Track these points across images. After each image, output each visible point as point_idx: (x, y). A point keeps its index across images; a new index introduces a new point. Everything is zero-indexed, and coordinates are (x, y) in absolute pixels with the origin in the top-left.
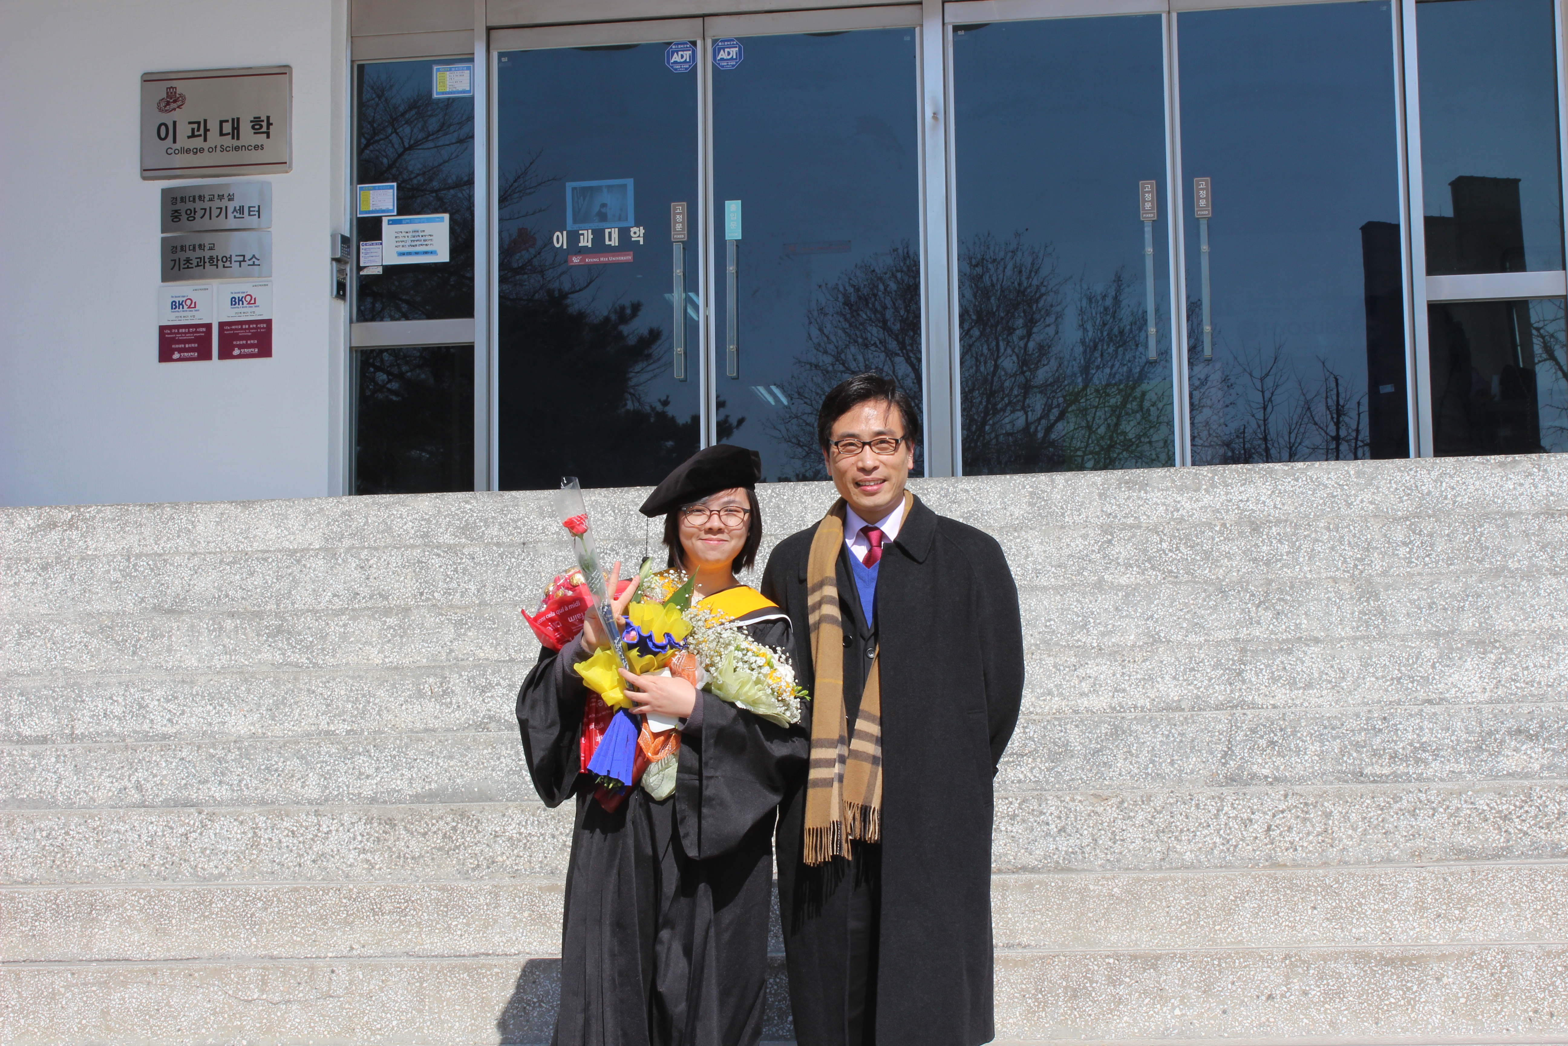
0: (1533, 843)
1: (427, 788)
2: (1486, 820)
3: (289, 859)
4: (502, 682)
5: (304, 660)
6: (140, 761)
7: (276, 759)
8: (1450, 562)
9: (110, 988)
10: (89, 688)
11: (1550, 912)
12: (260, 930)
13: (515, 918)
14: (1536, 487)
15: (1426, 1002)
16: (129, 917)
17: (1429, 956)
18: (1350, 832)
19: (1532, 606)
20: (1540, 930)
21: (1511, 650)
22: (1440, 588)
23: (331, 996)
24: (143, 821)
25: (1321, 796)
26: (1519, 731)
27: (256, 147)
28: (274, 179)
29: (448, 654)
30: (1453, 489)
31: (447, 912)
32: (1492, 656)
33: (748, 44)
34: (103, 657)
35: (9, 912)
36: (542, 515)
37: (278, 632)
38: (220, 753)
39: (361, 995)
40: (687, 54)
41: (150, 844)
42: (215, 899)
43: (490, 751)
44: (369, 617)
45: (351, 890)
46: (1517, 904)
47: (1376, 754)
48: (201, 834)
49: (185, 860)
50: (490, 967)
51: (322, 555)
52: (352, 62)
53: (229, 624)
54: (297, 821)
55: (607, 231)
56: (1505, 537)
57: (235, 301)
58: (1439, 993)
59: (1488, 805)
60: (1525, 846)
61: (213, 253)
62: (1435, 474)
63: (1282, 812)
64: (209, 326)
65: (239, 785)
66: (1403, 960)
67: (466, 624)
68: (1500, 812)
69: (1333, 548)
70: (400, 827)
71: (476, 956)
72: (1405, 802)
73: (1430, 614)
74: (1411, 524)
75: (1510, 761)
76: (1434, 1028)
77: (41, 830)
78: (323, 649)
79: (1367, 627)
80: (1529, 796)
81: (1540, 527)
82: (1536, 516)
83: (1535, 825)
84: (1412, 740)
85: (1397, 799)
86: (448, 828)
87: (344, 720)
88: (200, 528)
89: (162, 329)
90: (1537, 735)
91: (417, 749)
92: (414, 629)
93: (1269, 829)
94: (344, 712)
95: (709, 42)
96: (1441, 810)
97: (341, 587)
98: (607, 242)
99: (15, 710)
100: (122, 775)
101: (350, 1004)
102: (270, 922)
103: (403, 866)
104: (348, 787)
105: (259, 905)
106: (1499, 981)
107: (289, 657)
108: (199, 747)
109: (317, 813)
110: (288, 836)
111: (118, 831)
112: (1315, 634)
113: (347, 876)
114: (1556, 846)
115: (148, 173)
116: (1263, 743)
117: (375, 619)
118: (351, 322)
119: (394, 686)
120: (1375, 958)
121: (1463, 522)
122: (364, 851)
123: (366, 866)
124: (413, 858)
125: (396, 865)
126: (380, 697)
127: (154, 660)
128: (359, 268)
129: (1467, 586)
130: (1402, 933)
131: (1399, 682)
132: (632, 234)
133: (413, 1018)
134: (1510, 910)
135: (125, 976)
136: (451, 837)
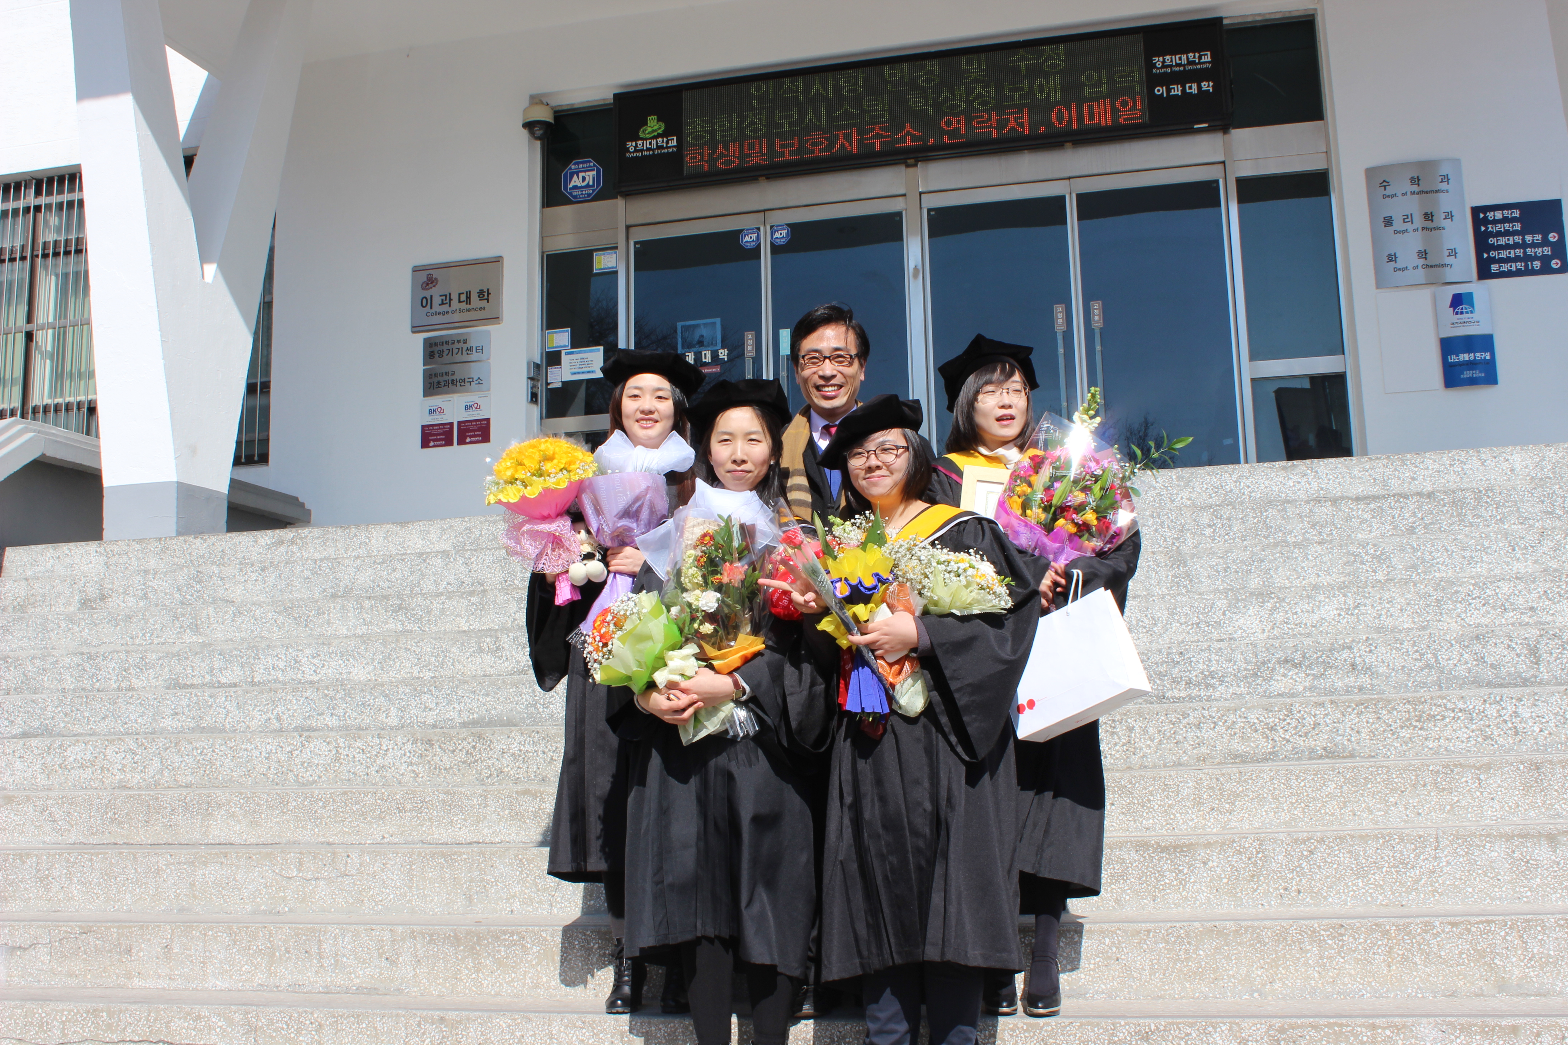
0: (1294, 748)
1: (471, 717)
2: (1256, 731)
3: (360, 770)
5: (416, 628)
6: (279, 700)
7: (369, 697)
8: (1243, 538)
9: (195, 866)
10: (263, 649)
11: (1303, 805)
12: (321, 823)
13: (499, 815)
14: (1310, 484)
15: (1195, 882)
16: (233, 812)
17: (1197, 844)
18: (1149, 742)
19: (1303, 568)
20: (1295, 820)
21: (1284, 599)
22: (1232, 556)
23: (347, 875)
24: (263, 742)
25: (1125, 714)
26: (1286, 661)
27: (481, 309)
28: (491, 328)
29: (513, 622)
30: (1249, 487)
31: (450, 810)
32: (1269, 604)
33: (794, 228)
34: (286, 629)
35: (155, 808)
37: (399, 609)
38: (332, 693)
39: (368, 874)
41: (267, 758)
42: (291, 800)
45: (383, 793)
46: (1276, 798)
47: (1174, 681)
48: (301, 751)
49: (291, 771)
50: (461, 854)
52: (543, 253)
53: (367, 604)
54: (366, 742)
55: (703, 353)
56: (1284, 519)
57: (467, 408)
58: (1205, 875)
59: (1258, 719)
60: (1287, 751)
61: (454, 377)
62: (1235, 477)
64: (451, 424)
65: (344, 716)
66: (1175, 847)
68: (1267, 724)
69: (1156, 531)
70: (436, 746)
71: (470, 843)
72: (1191, 718)
73: (1225, 576)
74: (1214, 511)
75: (1280, 684)
76: (1202, 904)
77: (197, 749)
78: (429, 620)
79: (1178, 587)
80: (1291, 711)
81: (1311, 511)
82: (1307, 502)
83: (1295, 734)
84: (1203, 670)
85: (1185, 715)
86: (470, 747)
87: (429, 670)
88: (374, 541)
89: (423, 427)
90: (1300, 664)
91: (464, 689)
94: (429, 664)
95: (768, 227)
96: (1221, 723)
97: (452, 578)
98: (704, 360)
99: (216, 666)
100: (268, 709)
101: (360, 881)
102: (328, 817)
103: (438, 775)
104: (417, 717)
105: (321, 804)
106: (1255, 864)
107: (406, 626)
108: (318, 689)
109: (379, 736)
110: (359, 753)
111: (246, 750)
112: (1139, 593)
113: (400, 783)
114: (1312, 750)
115: (416, 329)
118: (541, 418)
119: (463, 644)
120: (1153, 846)
121: (1253, 509)
122: (411, 764)
123: (413, 775)
124: (445, 769)
125: (434, 774)
127: (319, 630)
128: (548, 384)
129: (1253, 554)
130: (1183, 823)
131: (1198, 627)
132: (720, 354)
133: (405, 892)
134: (1270, 804)
135: (206, 858)
136: (472, 754)
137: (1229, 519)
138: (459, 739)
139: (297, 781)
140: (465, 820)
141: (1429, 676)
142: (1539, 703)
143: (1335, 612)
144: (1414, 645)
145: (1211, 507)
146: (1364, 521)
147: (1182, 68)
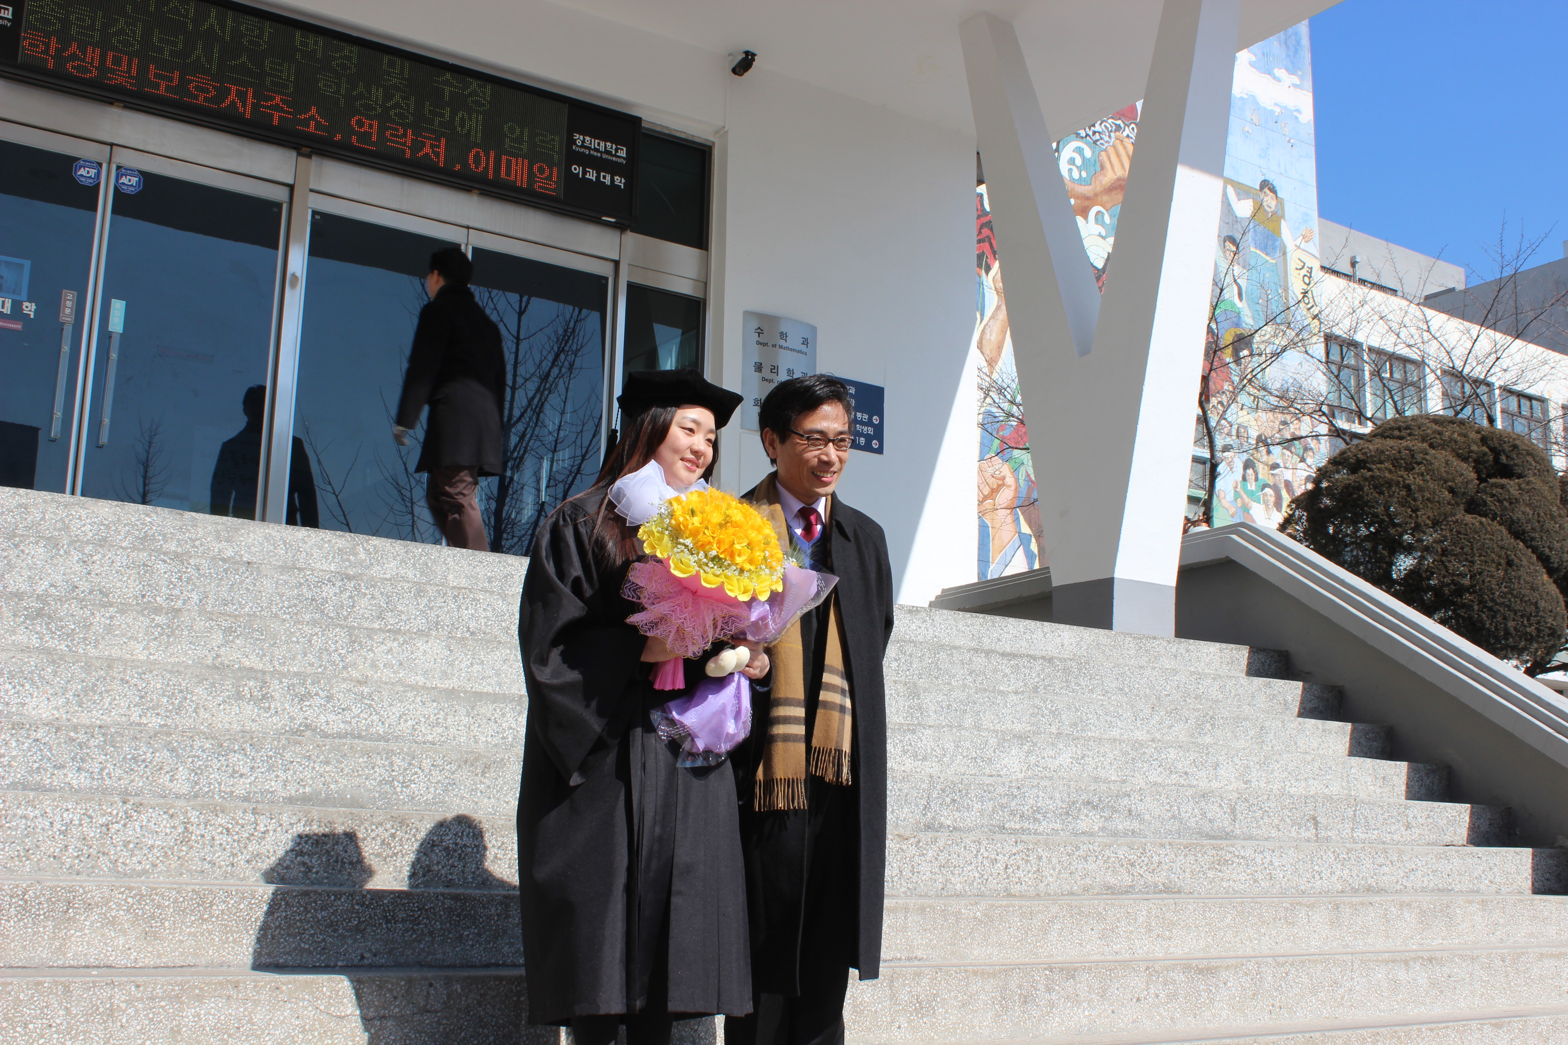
0: (1145, 883)
1: (301, 791)
2: (1122, 866)
3: (221, 858)
4: (320, 692)
5: (63, 647)
7: (144, 749)
9: (182, 1003)
15: (1219, 1001)
16: (114, 917)
17: (1221, 966)
18: (1052, 871)
23: (428, 1011)
24: (57, 807)
25: (1036, 844)
26: (1088, 803)
31: (459, 922)
33: (147, 177)
36: (218, 538)
37: (38, 615)
40: (93, 172)
41: (64, 833)
43: (366, 760)
44: (138, 612)
48: (125, 825)
51: (42, 543)
54: (233, 819)
55: (3, 301)
58: (1226, 994)
59: (1124, 855)
60: (1141, 885)
63: (1014, 854)
67: (235, 632)
76: (1224, 1020)
83: (1146, 870)
84: (1033, 805)
87: (158, 714)
92: (182, 630)
93: (1006, 868)
95: (114, 167)
101: (448, 1019)
102: (277, 928)
103: (340, 871)
104: (220, 784)
107: (47, 642)
109: (255, 812)
110: (222, 833)
114: (1156, 886)
116: (948, 800)
117: (144, 615)
119: (213, 685)
123: (303, 869)
124: (351, 863)
125: (333, 869)
126: (198, 694)
132: (24, 307)
135: (201, 989)
136: (389, 844)
137: (910, 655)
138: (372, 824)
139: (114, 869)
140: (479, 935)
141: (1174, 825)
142: (1283, 855)
143: (1070, 760)
144: (1167, 798)
145: (898, 642)
146: (1005, 675)
147: (599, 155)
